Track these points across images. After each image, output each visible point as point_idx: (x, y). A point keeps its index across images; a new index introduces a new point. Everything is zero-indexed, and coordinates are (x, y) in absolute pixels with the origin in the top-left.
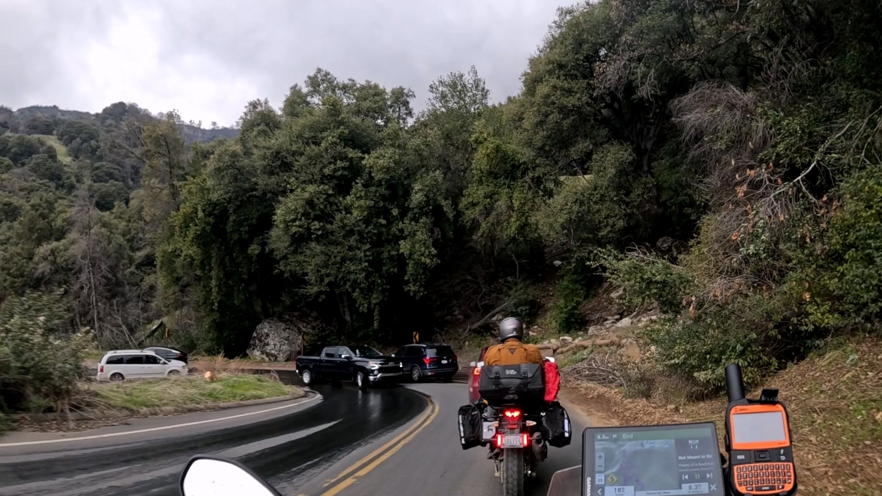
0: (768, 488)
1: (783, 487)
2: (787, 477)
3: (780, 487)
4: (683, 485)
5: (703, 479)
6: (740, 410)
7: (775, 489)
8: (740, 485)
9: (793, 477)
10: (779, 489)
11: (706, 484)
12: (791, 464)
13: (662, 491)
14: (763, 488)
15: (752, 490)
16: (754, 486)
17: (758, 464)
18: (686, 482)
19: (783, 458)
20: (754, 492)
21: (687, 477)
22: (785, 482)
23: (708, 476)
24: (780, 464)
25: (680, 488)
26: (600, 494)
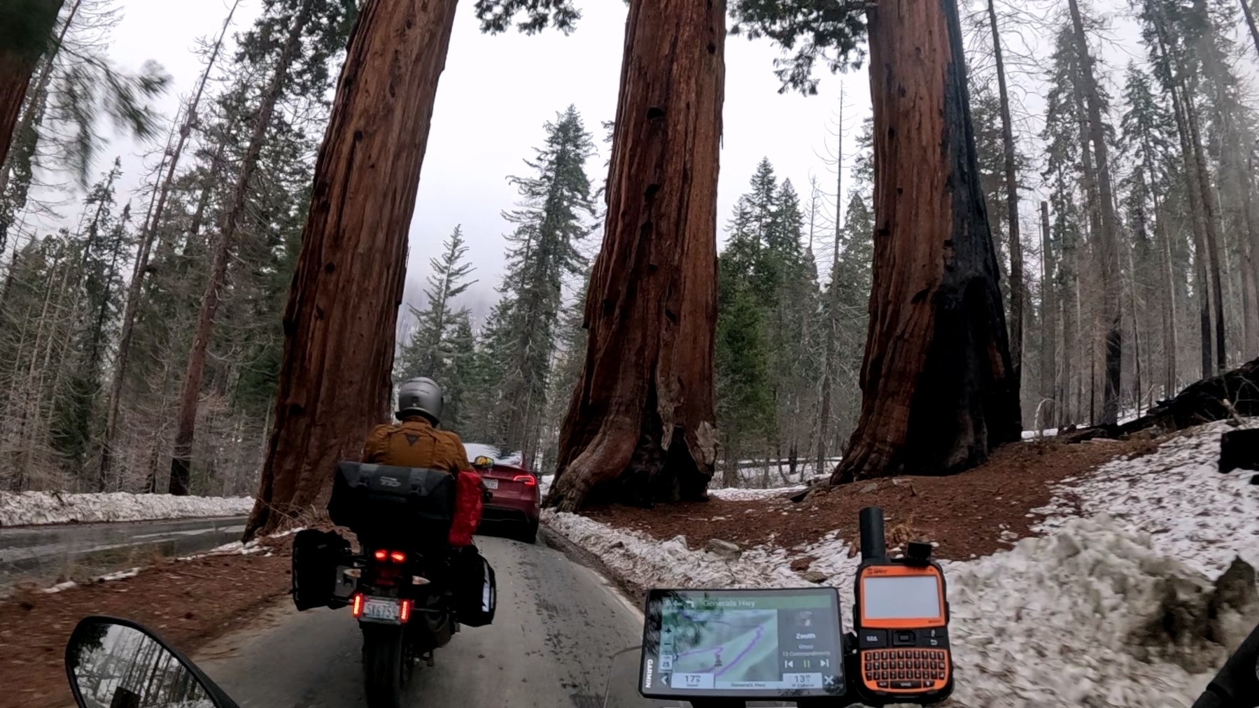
0: (909, 684)
1: (932, 685)
2: (938, 670)
3: (928, 683)
4: (785, 676)
5: (815, 668)
6: (877, 572)
7: (919, 687)
8: (869, 678)
9: (947, 671)
10: (925, 686)
11: (819, 675)
12: (946, 652)
13: (754, 683)
14: (903, 685)
15: (886, 687)
16: (889, 680)
17: (896, 650)
18: (790, 670)
19: (934, 642)
20: (889, 690)
21: (791, 664)
22: (934, 677)
23: (823, 663)
24: (928, 650)
25: (781, 679)
26: (665, 683)
